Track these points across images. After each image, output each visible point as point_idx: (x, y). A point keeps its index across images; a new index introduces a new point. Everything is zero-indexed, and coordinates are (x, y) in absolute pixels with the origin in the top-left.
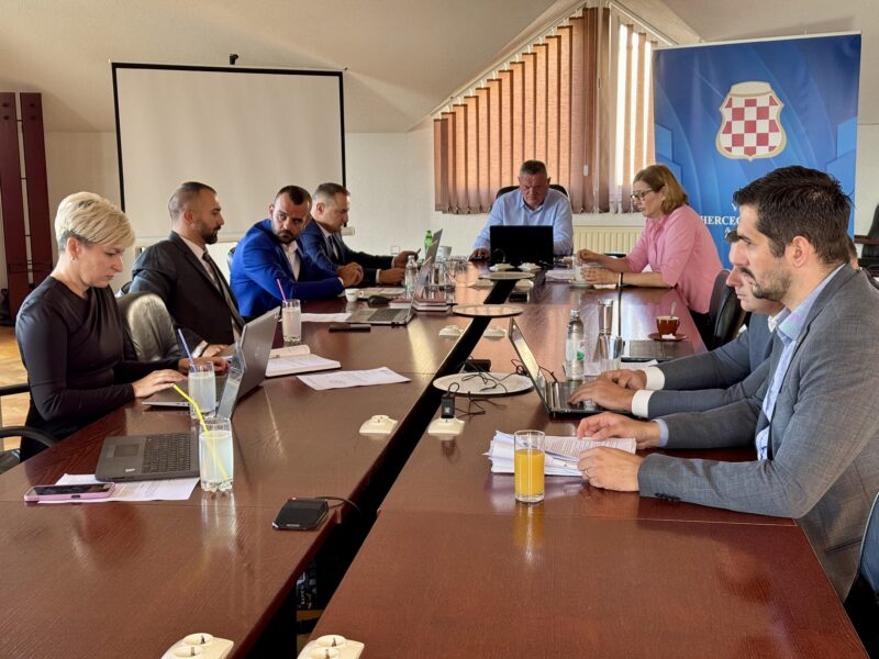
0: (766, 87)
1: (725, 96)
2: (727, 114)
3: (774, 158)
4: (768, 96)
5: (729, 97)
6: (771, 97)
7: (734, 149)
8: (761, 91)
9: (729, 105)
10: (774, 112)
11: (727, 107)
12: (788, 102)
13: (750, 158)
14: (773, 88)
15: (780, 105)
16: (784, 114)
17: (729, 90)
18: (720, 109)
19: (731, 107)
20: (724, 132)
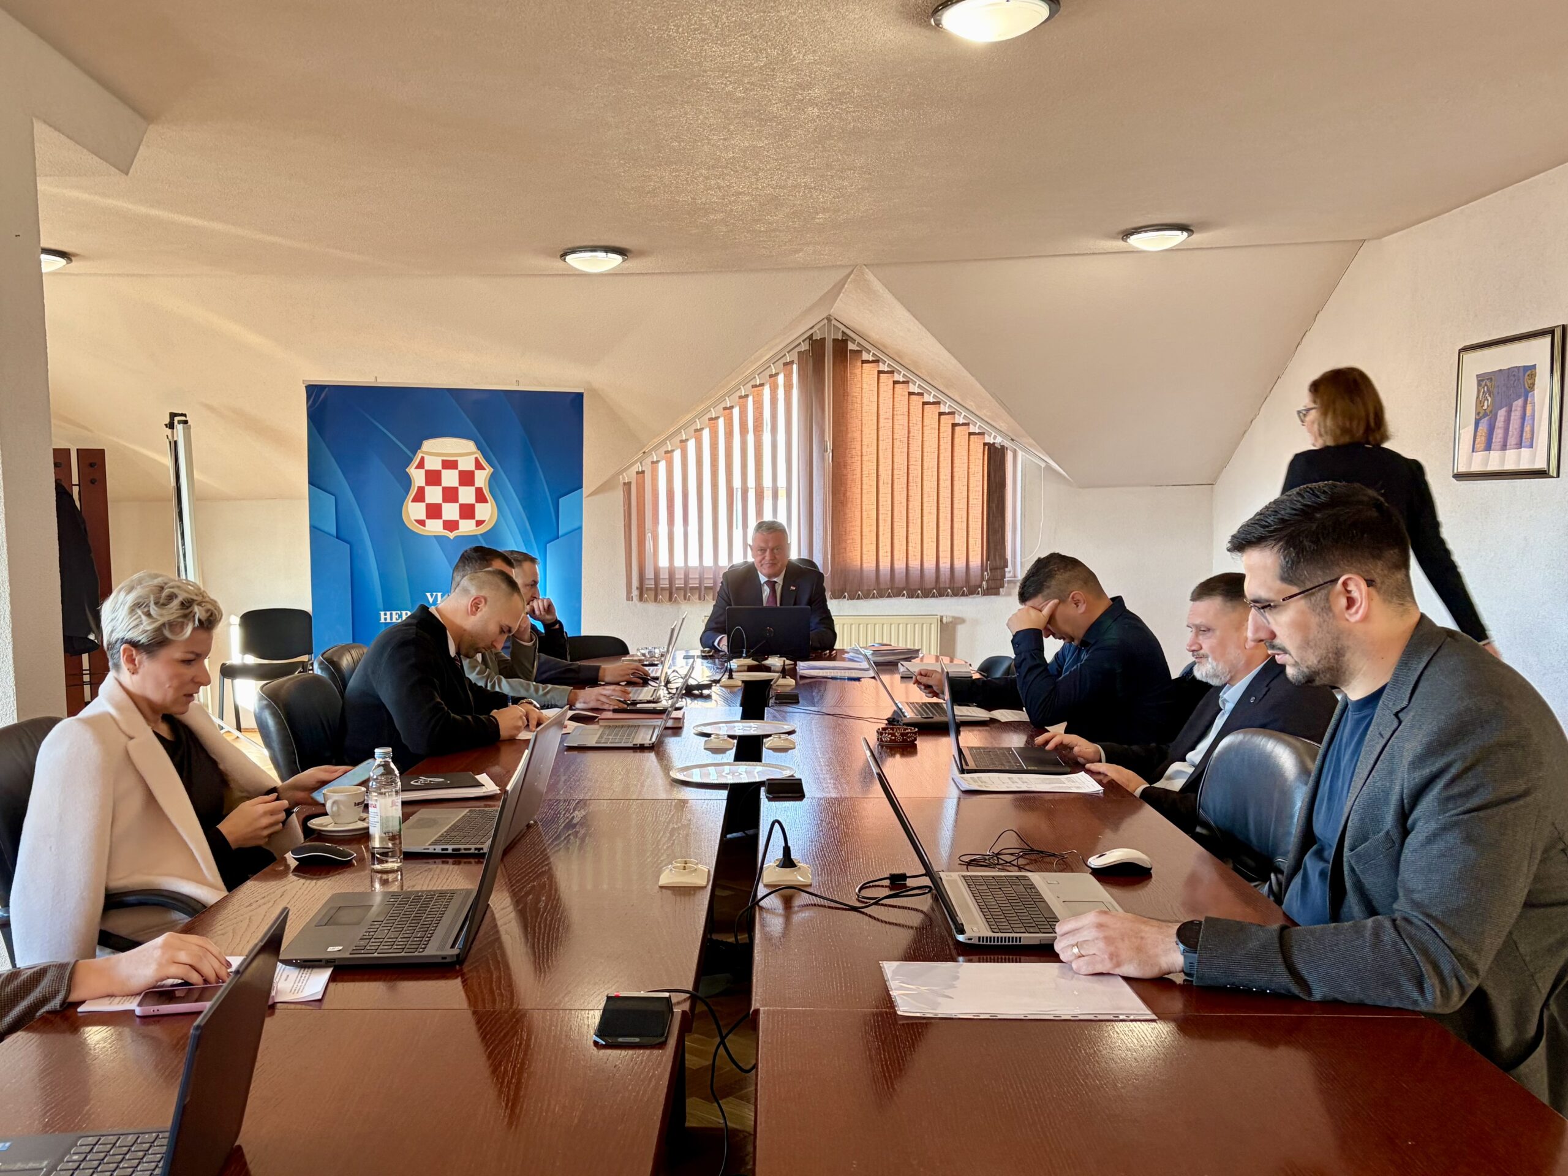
0: (469, 446)
1: (414, 453)
2: (418, 478)
3: (483, 535)
4: (472, 458)
5: (419, 455)
6: (476, 459)
7: (428, 522)
9: (421, 465)
10: (481, 478)
11: (417, 468)
12: (499, 468)
13: (451, 535)
14: (479, 447)
15: (489, 470)
16: (493, 479)
17: (419, 447)
18: (407, 470)
19: (423, 468)
20: (414, 501)
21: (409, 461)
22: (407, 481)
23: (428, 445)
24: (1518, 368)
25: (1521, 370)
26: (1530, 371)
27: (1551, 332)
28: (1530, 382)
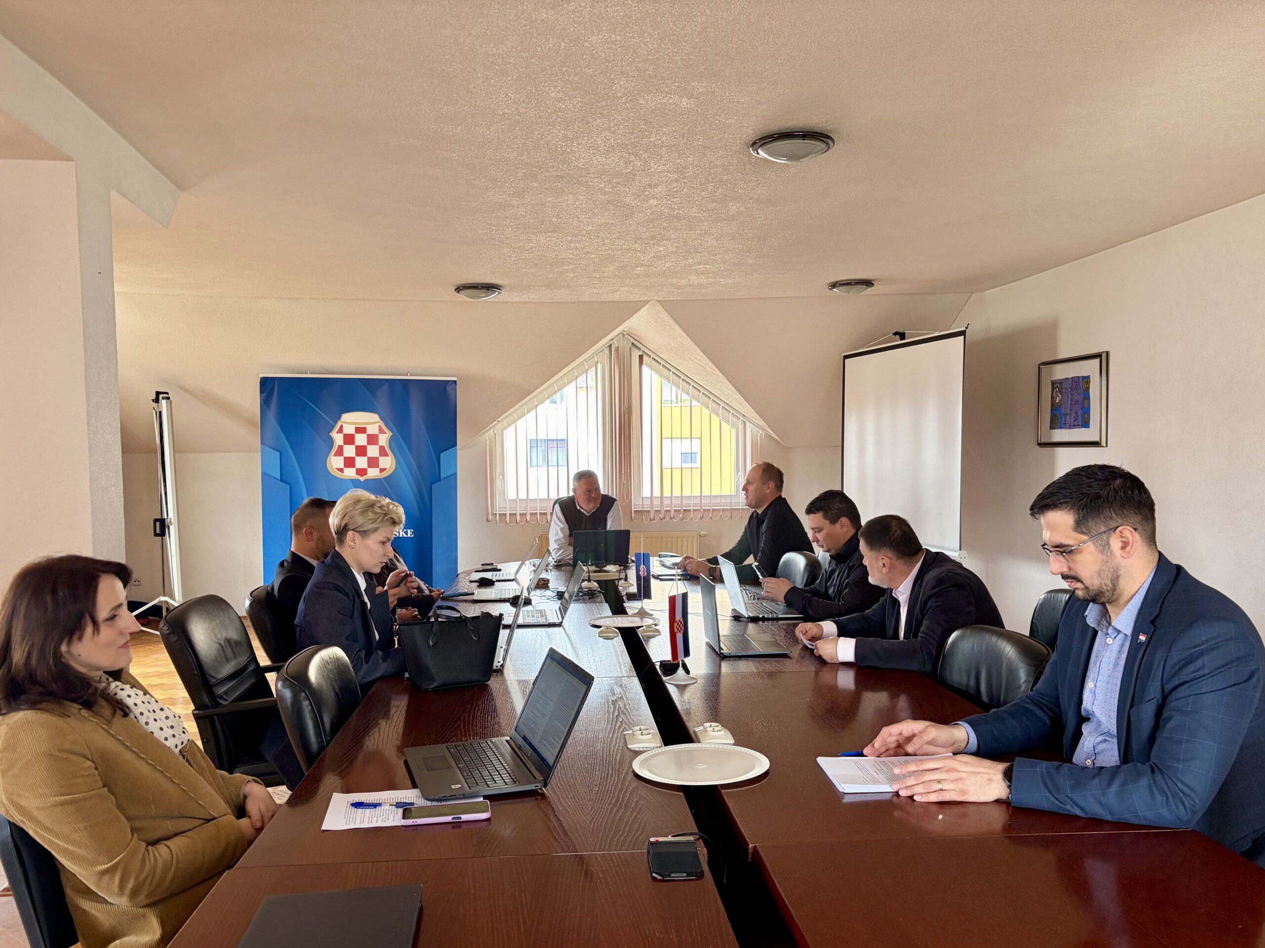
0: (374, 417)
1: (336, 422)
2: (338, 439)
3: (385, 478)
4: (377, 426)
5: (339, 424)
6: (380, 426)
7: (345, 470)
8: (371, 421)
9: (341, 431)
10: (384, 439)
11: (338, 432)
12: (396, 431)
13: (362, 479)
14: (382, 419)
15: (389, 434)
16: (392, 440)
17: (339, 418)
18: (330, 434)
19: (342, 432)
20: (336, 455)
21: (332, 428)
22: (331, 442)
23: (347, 417)
24: (1079, 377)
25: (1081, 379)
26: (1087, 379)
27: (1098, 356)
28: (1086, 386)
